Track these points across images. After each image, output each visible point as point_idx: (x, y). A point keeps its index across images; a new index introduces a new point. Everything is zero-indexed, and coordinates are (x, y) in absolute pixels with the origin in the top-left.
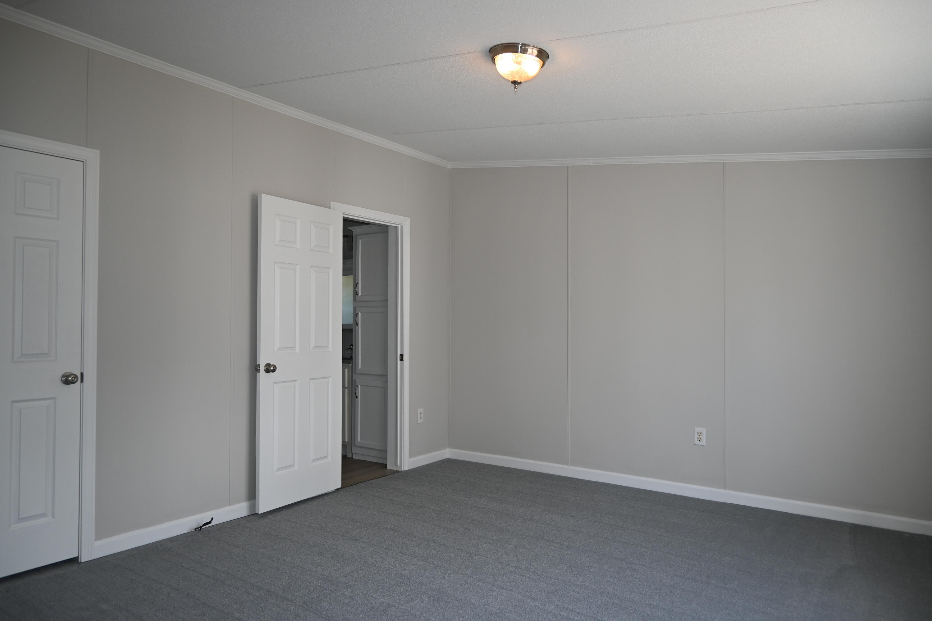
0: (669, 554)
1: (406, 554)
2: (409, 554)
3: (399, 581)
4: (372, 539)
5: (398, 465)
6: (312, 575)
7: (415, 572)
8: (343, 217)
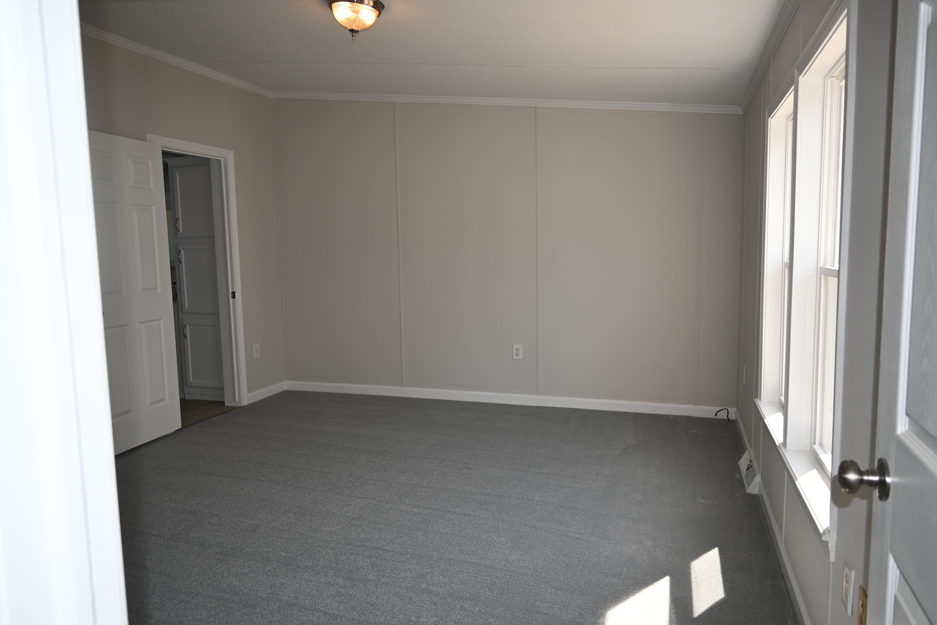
0: (496, 453)
1: (263, 481)
2: (266, 481)
3: (262, 504)
4: (226, 471)
5: (237, 401)
6: (173, 511)
7: (275, 495)
8: (162, 150)
